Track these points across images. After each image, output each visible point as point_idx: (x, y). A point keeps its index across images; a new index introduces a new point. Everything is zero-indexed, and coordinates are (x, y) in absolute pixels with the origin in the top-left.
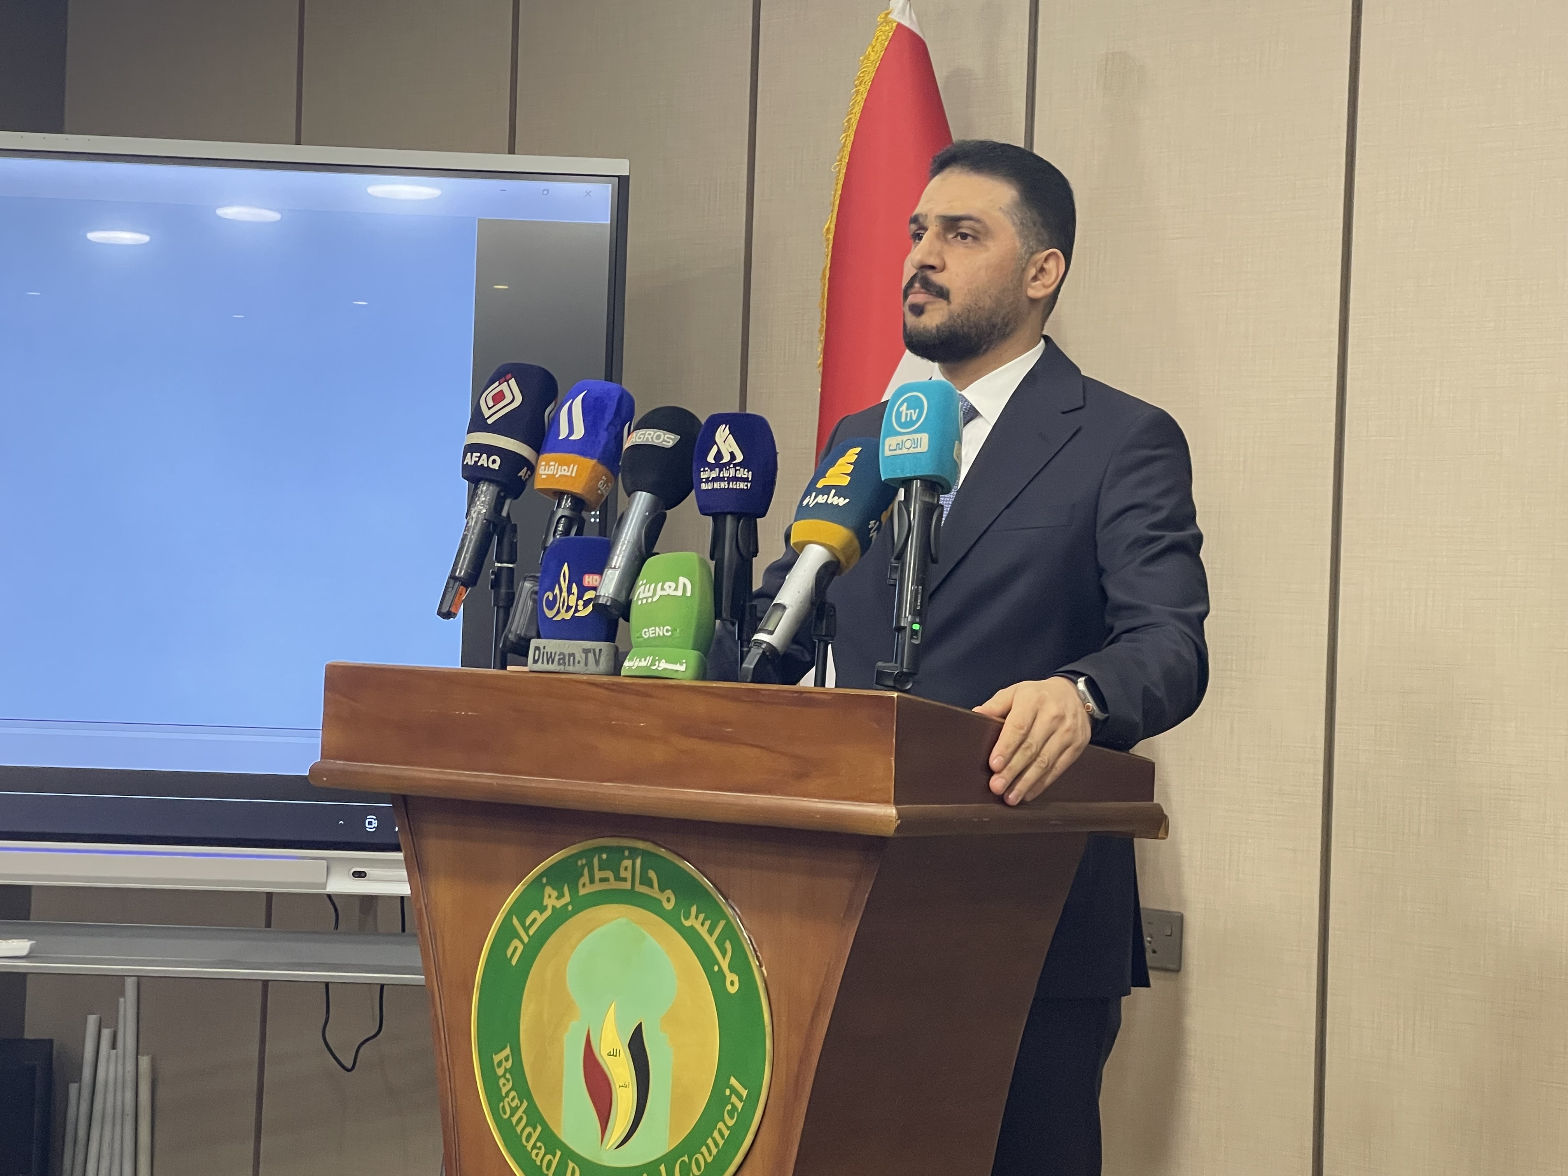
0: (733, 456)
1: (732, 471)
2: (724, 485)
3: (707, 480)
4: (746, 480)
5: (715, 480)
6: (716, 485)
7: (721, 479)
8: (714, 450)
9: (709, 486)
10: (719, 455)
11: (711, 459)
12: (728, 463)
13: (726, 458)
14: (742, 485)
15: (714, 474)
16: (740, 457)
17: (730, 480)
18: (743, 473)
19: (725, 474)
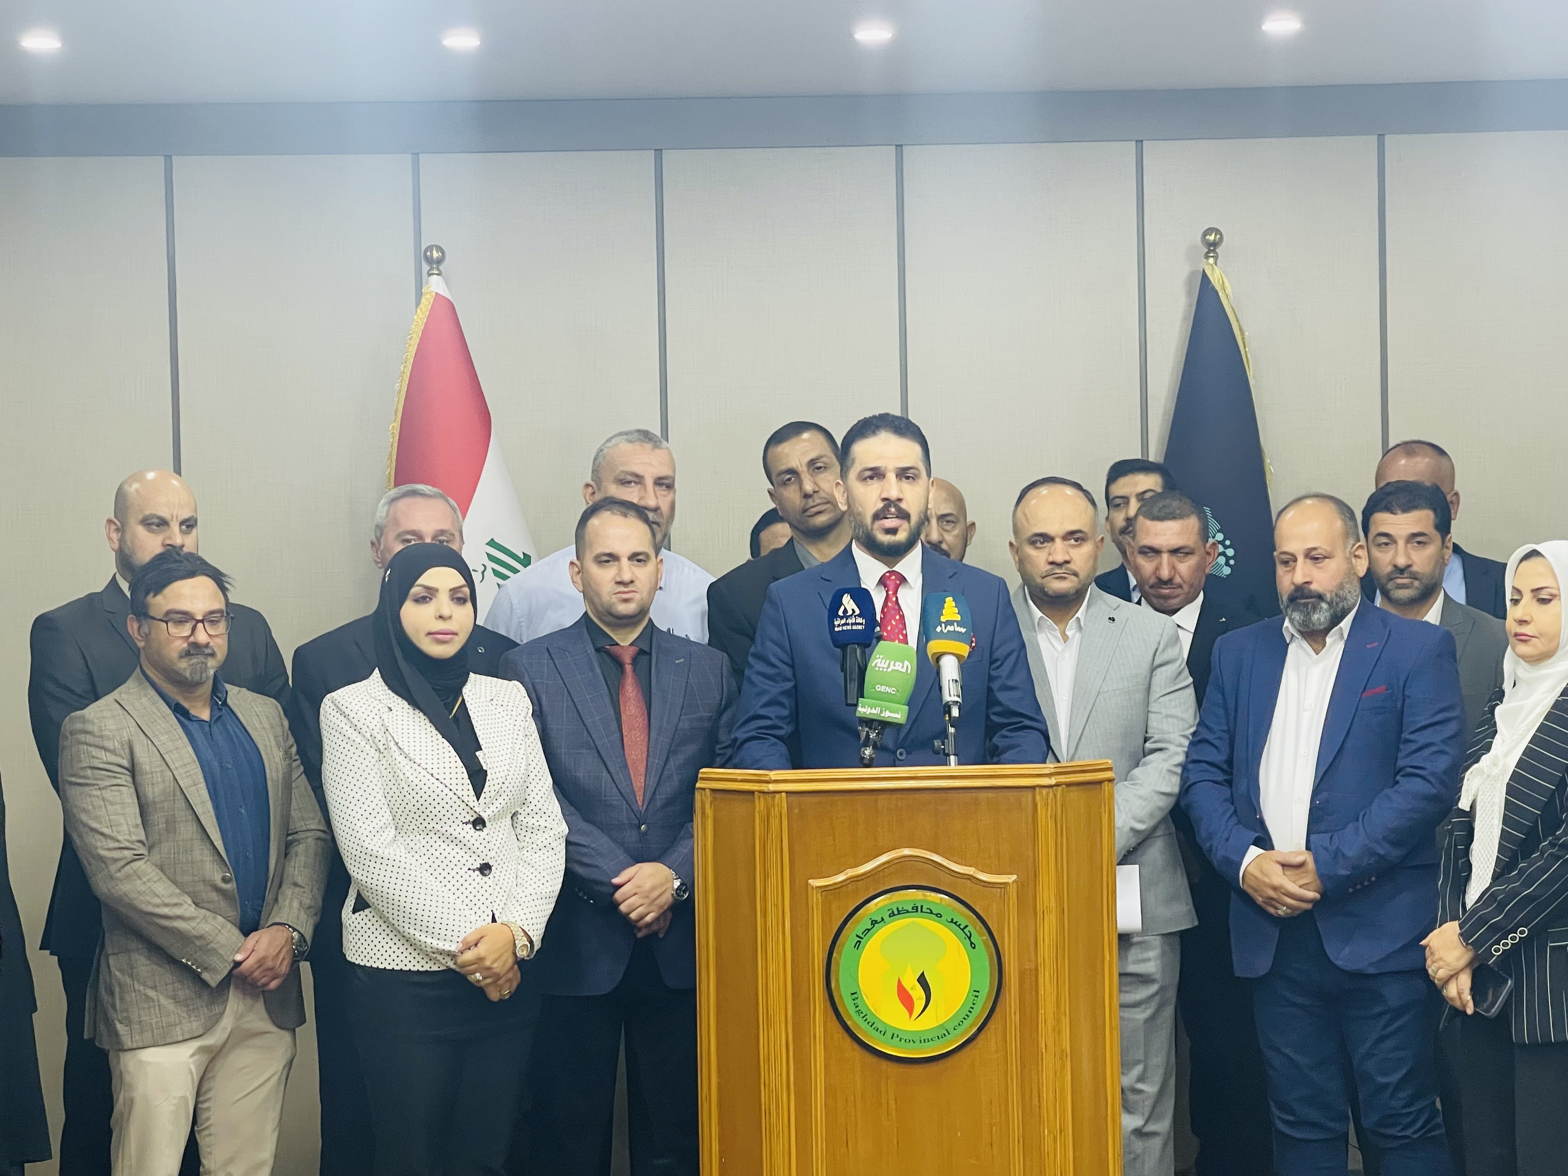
0: (854, 611)
1: (854, 619)
2: (849, 627)
3: (839, 626)
4: (862, 624)
5: (843, 625)
6: (845, 628)
7: (848, 624)
8: (842, 609)
9: (840, 629)
10: (845, 611)
11: (840, 613)
12: (851, 615)
13: (850, 612)
14: (860, 627)
15: (843, 621)
16: (857, 612)
17: (852, 624)
18: (860, 620)
19: (849, 621)
